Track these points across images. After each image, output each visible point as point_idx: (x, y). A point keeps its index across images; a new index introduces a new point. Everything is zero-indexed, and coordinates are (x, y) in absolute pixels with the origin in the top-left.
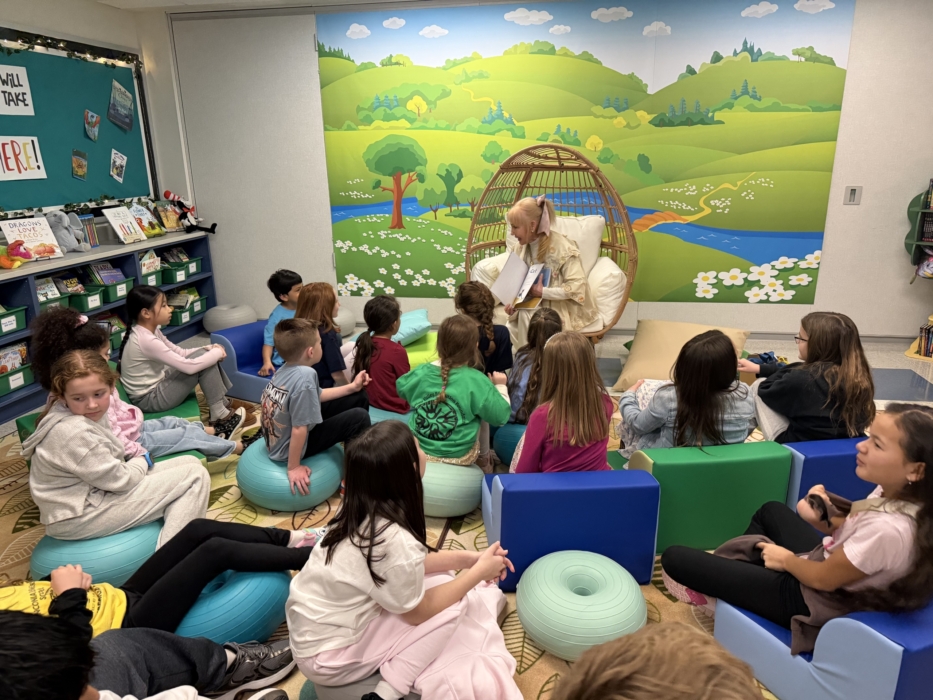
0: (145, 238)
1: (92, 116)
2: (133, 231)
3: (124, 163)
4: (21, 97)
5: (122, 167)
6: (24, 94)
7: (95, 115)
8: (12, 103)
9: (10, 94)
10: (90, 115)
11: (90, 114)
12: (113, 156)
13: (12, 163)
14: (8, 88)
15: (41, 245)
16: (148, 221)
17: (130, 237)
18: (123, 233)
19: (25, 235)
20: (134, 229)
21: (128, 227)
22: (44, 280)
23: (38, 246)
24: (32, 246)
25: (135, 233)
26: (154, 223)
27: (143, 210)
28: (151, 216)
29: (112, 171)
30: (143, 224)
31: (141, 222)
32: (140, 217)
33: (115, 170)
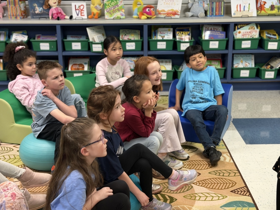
0: (256, 15)
2: (246, 9)
15: (172, 9)
16: (272, 4)
17: (240, 13)
18: (236, 10)
19: (167, 3)
20: (249, 9)
21: (244, 6)
22: (167, 29)
23: (170, 10)
24: (167, 9)
25: (248, 11)
26: (275, 6)
28: (277, 1)
30: (265, 6)
31: (264, 4)
32: (266, 1)
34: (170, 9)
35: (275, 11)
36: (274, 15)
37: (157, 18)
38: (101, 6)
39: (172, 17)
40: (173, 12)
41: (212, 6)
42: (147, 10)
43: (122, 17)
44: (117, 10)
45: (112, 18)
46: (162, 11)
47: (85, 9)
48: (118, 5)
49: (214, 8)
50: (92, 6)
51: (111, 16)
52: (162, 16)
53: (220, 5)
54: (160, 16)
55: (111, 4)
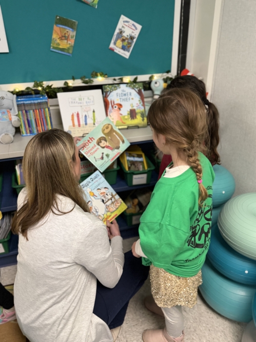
2: (90, 121)
3: (136, 34)
5: (132, 38)
12: (120, 25)
16: (131, 108)
17: (80, 129)
18: (71, 124)
20: (94, 120)
21: (86, 116)
25: (93, 125)
26: (137, 111)
27: (130, 94)
28: (138, 102)
29: (115, 44)
30: (120, 112)
31: (119, 109)
32: (122, 103)
33: (119, 43)
35: (138, 120)
36: (137, 127)
41: (27, 117)
49: (31, 120)
53: (43, 115)
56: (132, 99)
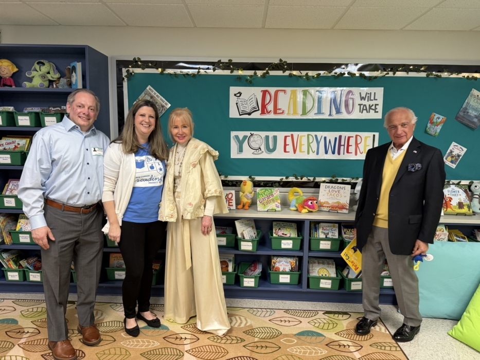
1: (439, 118)
3: (462, 153)
4: (373, 107)
5: (459, 156)
6: (376, 105)
7: (441, 117)
8: (365, 111)
9: (365, 105)
10: (435, 117)
11: (437, 116)
12: (451, 148)
13: (352, 149)
14: (363, 102)
15: (338, 202)
16: (459, 201)
19: (331, 194)
22: (332, 224)
23: (335, 203)
24: (331, 202)
26: (464, 204)
27: (458, 192)
28: (465, 198)
29: (446, 159)
30: (451, 203)
31: (450, 201)
32: (452, 197)
33: (449, 158)
34: (336, 201)
35: (465, 210)
36: (465, 215)
37: (320, 211)
38: (252, 195)
39: (339, 211)
40: (340, 205)
42: (309, 203)
43: (277, 209)
44: (271, 201)
45: (267, 210)
46: (324, 203)
47: (234, 198)
48: (272, 195)
50: (241, 194)
51: (265, 208)
52: (325, 209)
54: (322, 209)
55: (264, 194)
56: (460, 195)
